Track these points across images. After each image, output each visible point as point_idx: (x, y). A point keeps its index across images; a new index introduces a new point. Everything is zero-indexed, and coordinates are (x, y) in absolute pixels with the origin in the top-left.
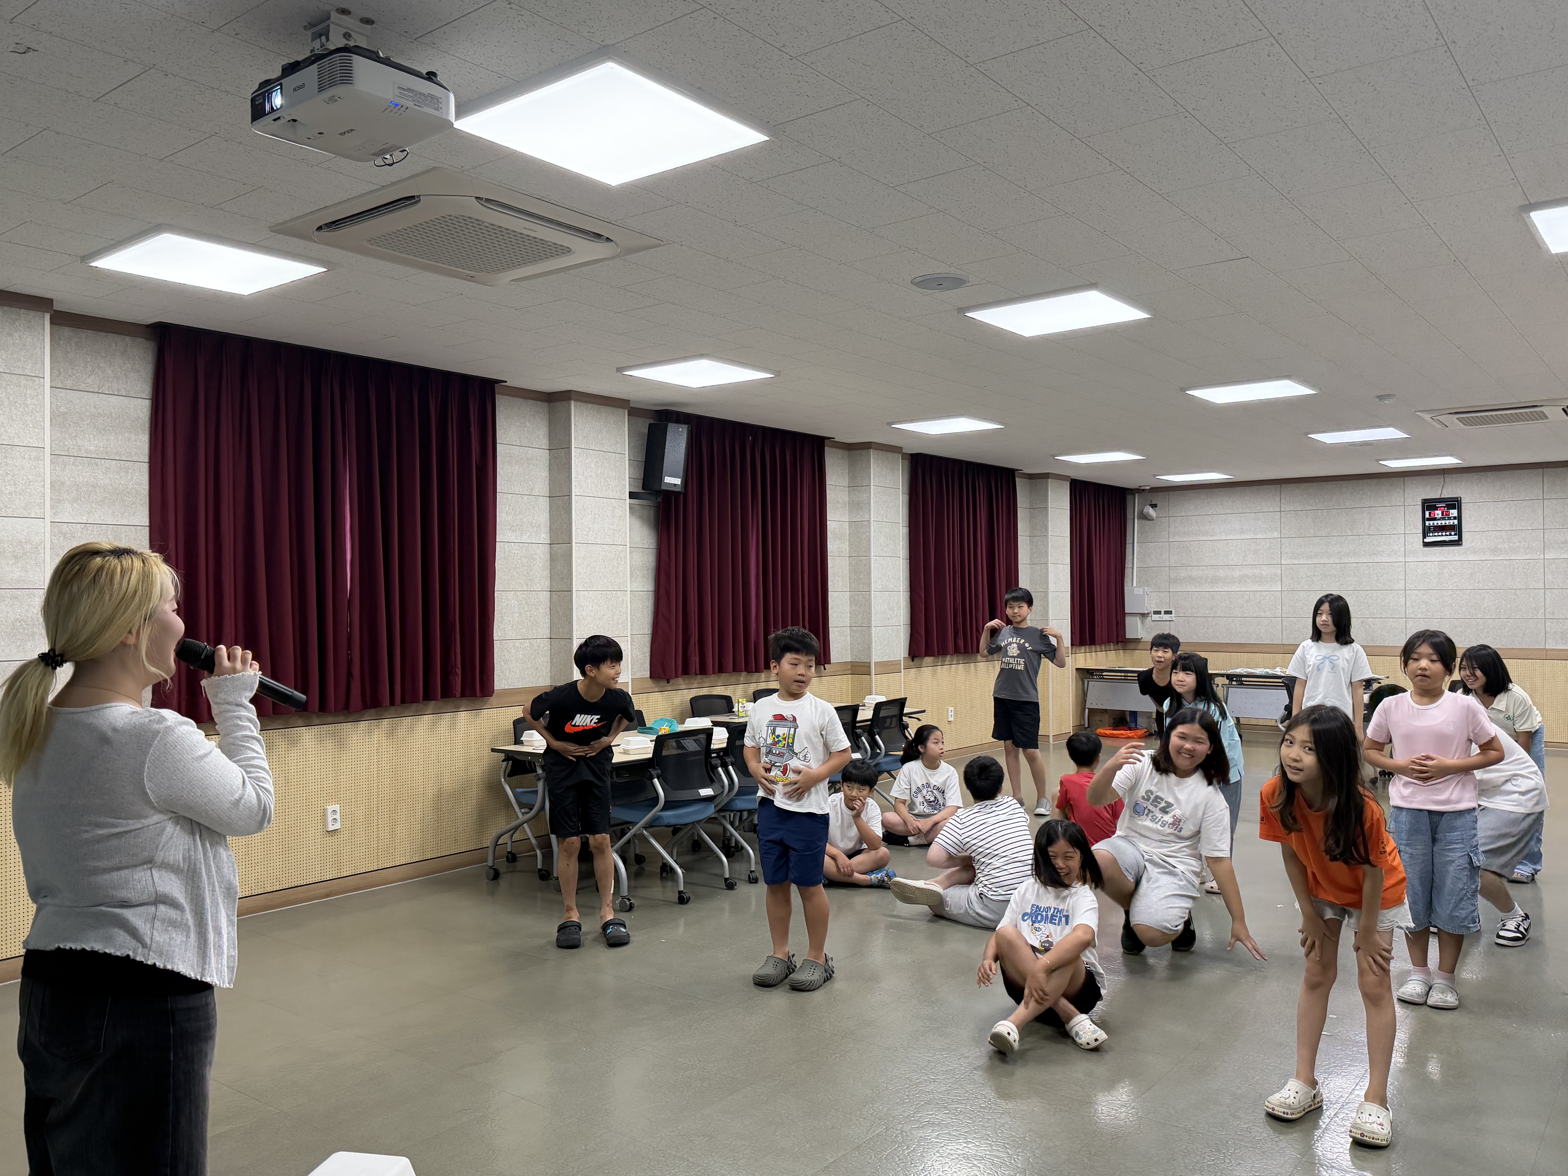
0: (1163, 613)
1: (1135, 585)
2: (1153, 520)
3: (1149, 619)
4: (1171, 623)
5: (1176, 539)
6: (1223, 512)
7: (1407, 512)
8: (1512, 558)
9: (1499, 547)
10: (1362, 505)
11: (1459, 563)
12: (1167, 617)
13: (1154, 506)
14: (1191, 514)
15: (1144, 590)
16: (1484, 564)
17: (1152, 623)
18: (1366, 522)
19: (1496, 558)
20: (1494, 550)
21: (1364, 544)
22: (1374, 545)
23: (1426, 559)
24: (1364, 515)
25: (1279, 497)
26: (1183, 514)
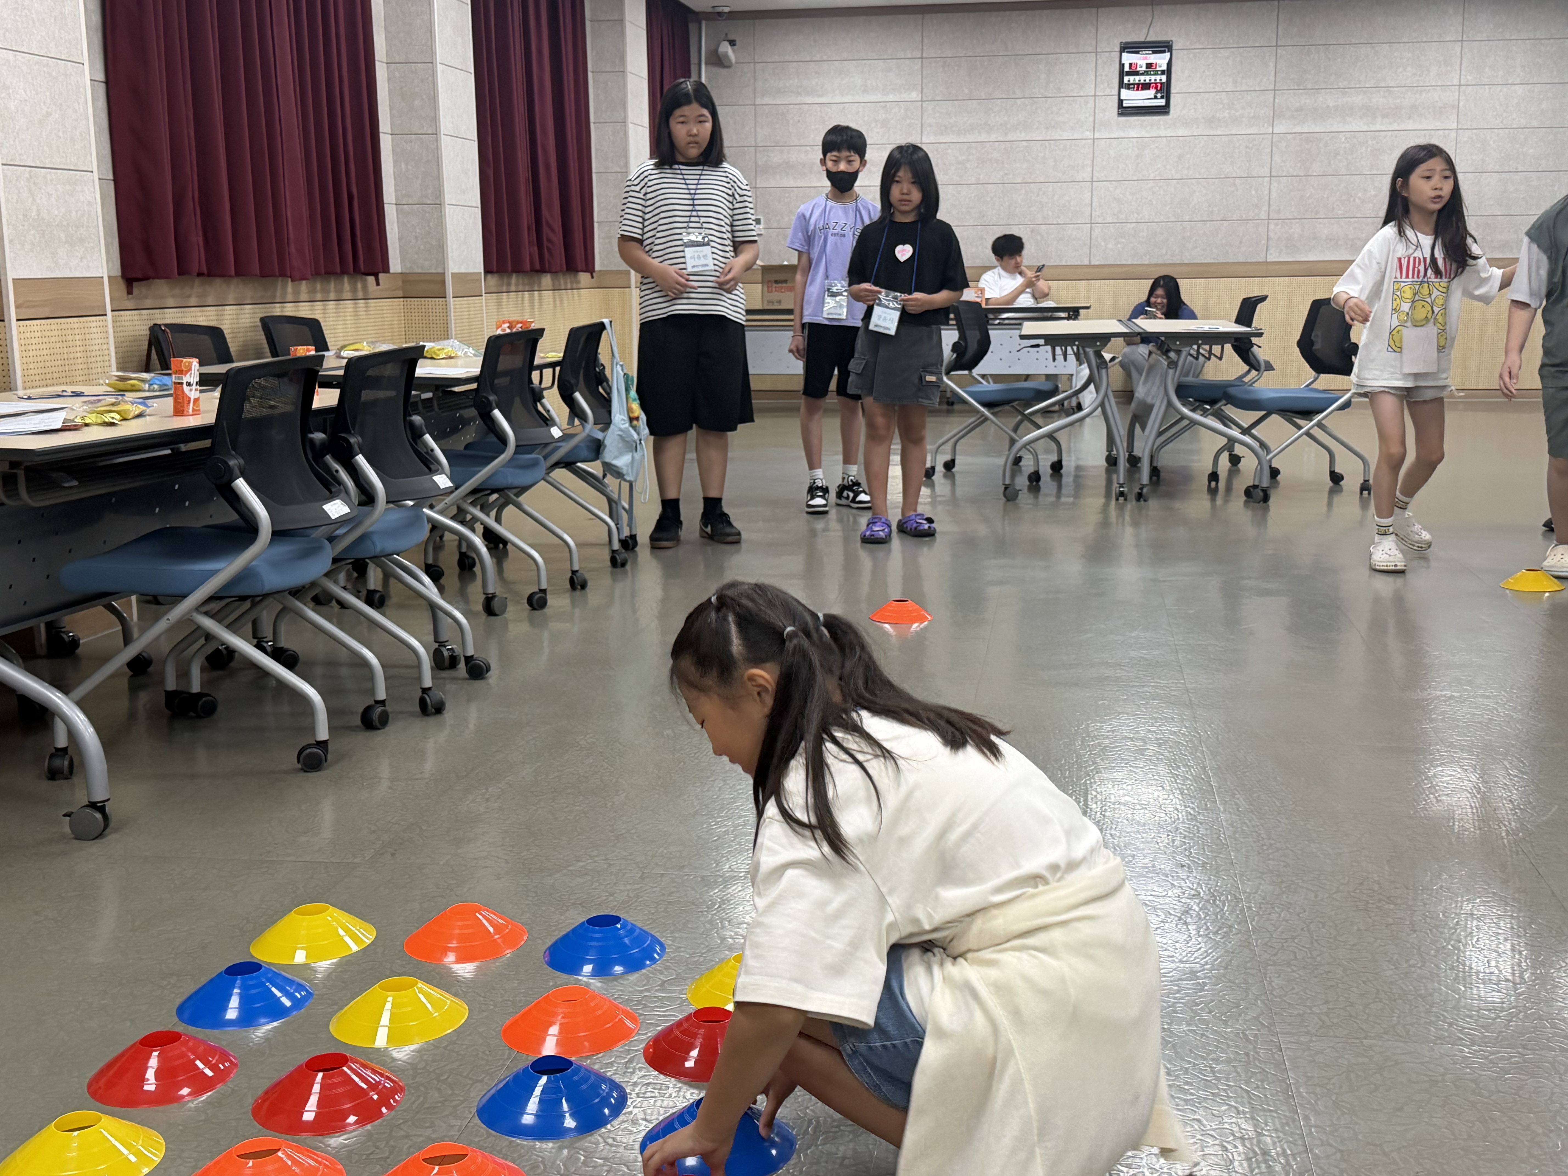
2: (729, 67)
5: (767, 100)
7: (1099, 62)
8: (1233, 132)
9: (1218, 115)
10: (1038, 50)
11: (1164, 140)
13: (733, 42)
14: (788, 58)
16: (1197, 142)
18: (1043, 76)
19: (1212, 133)
20: (1211, 121)
21: (1039, 111)
22: (1052, 113)
23: (1122, 134)
24: (1041, 67)
25: (920, 34)
26: (777, 58)
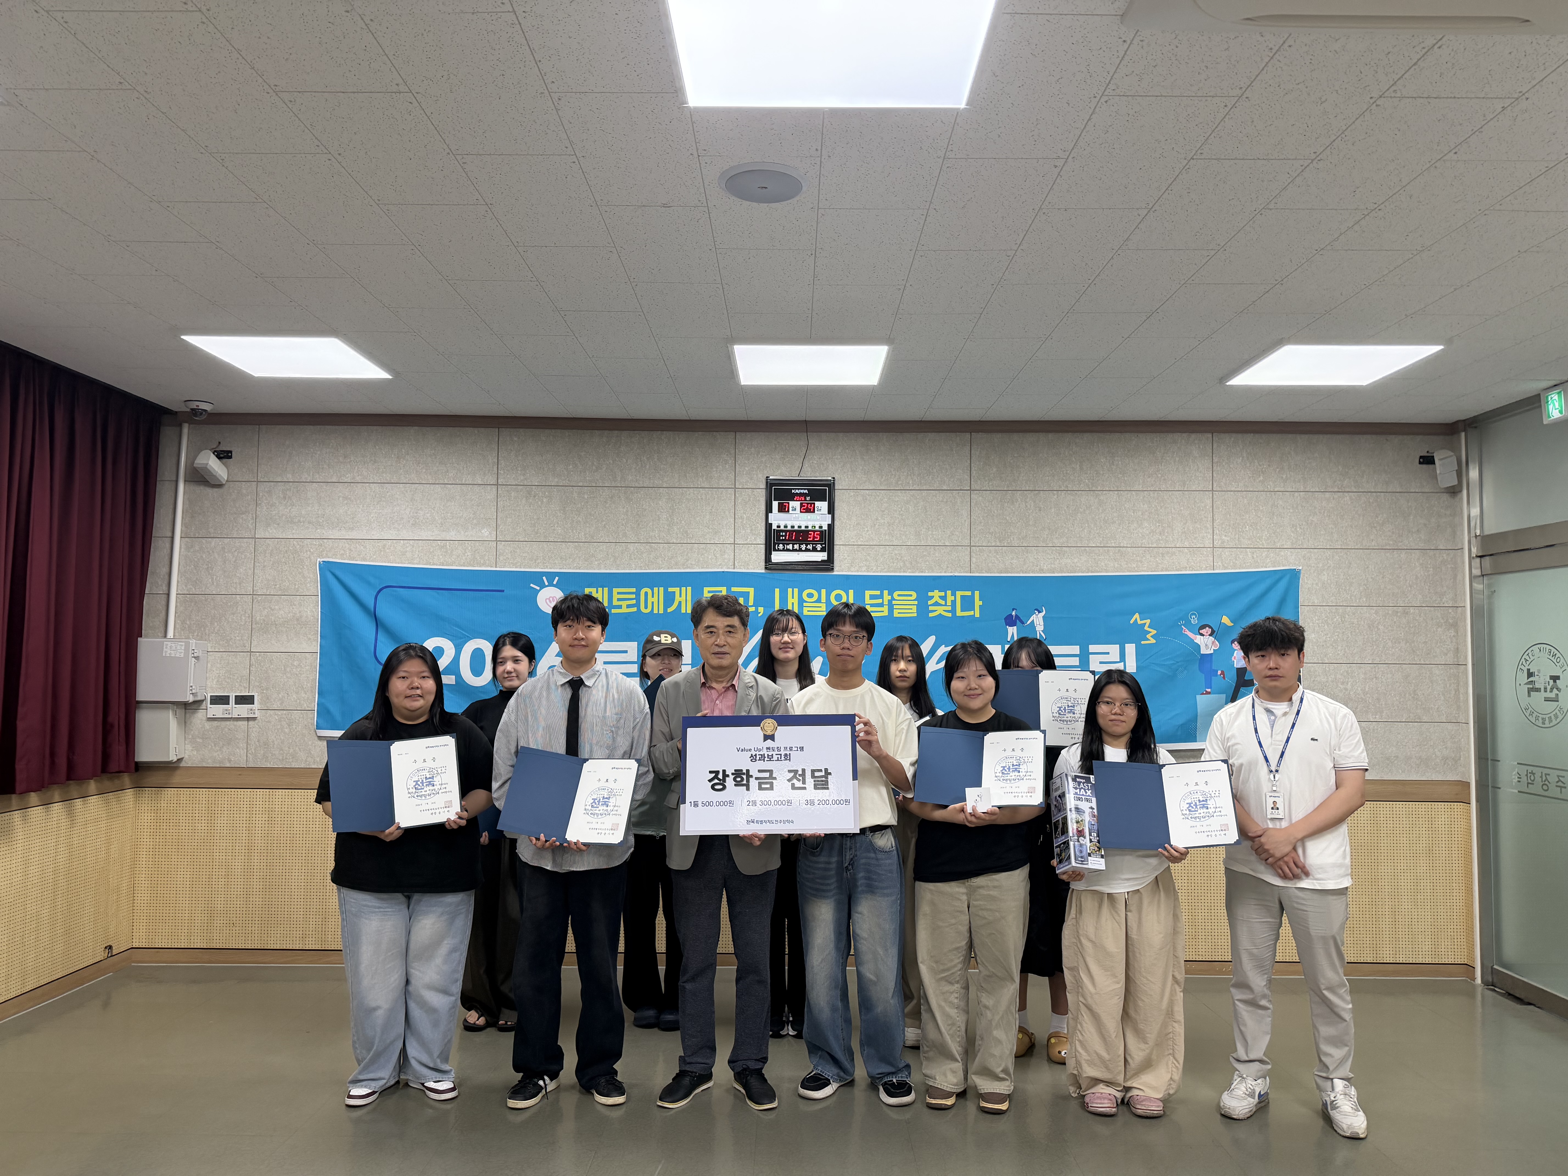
0: (232, 700)
1: (170, 634)
2: (220, 486)
3: (200, 715)
4: (251, 723)
5: (272, 532)
6: (376, 479)
7: (740, 500)
10: (657, 482)
12: (243, 710)
13: (224, 455)
14: (305, 477)
15: (187, 645)
17: (208, 725)
18: (664, 516)
24: (660, 502)
25: (495, 454)
26: (289, 477)
